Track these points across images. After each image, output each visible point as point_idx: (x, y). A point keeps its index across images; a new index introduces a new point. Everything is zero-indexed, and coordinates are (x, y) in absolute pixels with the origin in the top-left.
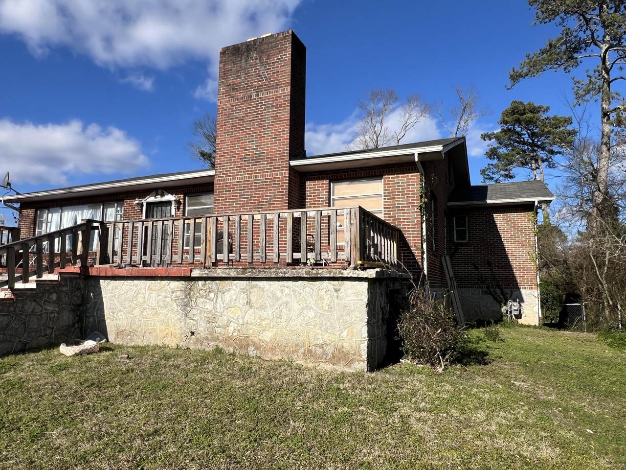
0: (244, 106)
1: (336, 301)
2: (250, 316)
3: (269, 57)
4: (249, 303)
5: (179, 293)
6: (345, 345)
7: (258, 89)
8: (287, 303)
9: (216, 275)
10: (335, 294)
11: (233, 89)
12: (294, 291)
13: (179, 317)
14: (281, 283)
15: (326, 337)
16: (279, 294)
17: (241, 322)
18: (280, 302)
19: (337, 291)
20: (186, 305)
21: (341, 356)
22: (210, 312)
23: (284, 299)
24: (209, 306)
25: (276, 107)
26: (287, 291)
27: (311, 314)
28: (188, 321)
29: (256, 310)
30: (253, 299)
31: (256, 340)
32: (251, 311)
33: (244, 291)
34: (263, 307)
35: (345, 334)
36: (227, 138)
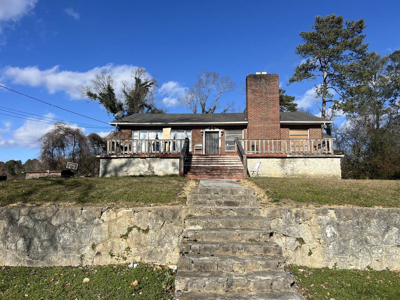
0: (260, 99)
1: (332, 163)
2: (306, 168)
3: (270, 82)
4: (305, 164)
5: (279, 162)
6: (335, 174)
7: (266, 93)
8: (317, 164)
9: (296, 156)
10: (332, 161)
11: (255, 91)
12: (319, 161)
13: (280, 169)
14: (315, 159)
15: (330, 173)
16: (315, 162)
17: (303, 170)
18: (315, 164)
19: (332, 160)
20: (282, 166)
21: (335, 177)
22: (292, 167)
23: (317, 163)
24: (291, 166)
25: (274, 101)
26: (317, 161)
27: (325, 167)
28: (284, 170)
29: (308, 167)
30: (307, 163)
31: (308, 174)
32: (306, 167)
33: (303, 161)
34: (310, 165)
35: (335, 171)
36: (253, 110)
